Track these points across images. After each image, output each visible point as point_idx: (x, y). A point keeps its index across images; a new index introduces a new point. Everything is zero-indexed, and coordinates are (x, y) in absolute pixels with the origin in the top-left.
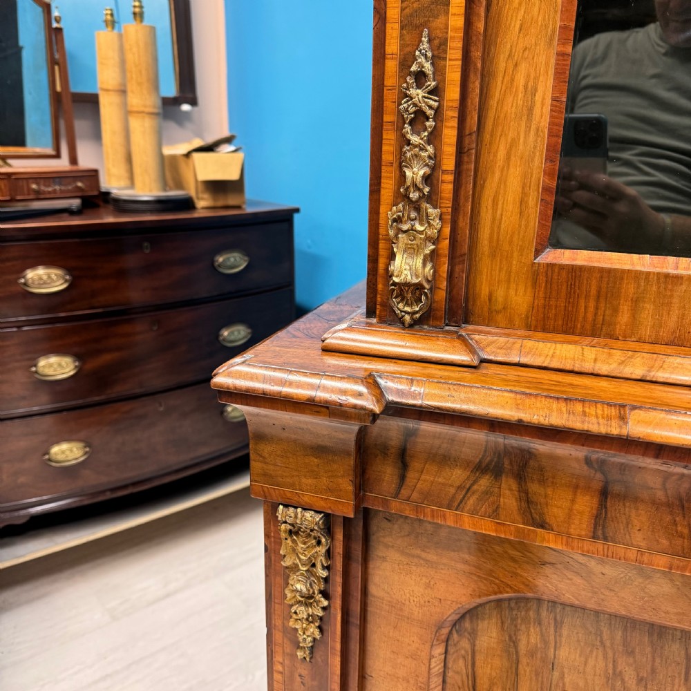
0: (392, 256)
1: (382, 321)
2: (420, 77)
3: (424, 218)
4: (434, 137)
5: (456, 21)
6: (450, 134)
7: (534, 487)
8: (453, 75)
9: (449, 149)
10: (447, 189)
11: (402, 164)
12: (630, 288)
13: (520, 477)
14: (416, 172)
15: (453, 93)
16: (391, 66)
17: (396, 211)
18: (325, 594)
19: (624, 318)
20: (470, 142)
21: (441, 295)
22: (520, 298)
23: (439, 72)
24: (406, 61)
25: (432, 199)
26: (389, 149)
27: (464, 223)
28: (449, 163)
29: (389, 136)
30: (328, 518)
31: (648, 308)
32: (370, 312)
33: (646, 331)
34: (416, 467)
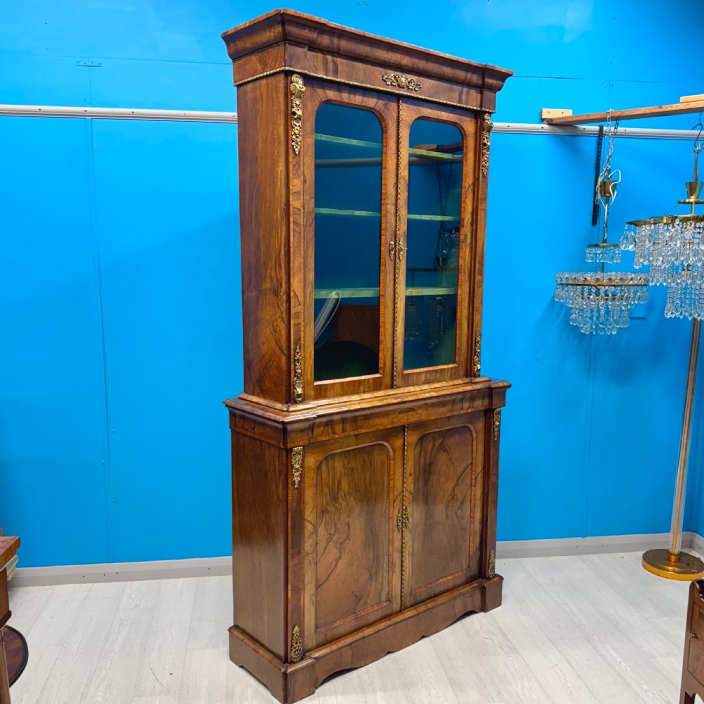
1: (293, 403)
3: (300, 380)
7: (334, 426)
8: (303, 352)
11: (295, 370)
12: (329, 387)
13: (332, 424)
17: (296, 378)
18: (301, 468)
19: (329, 393)
21: (303, 395)
22: (312, 393)
24: (295, 350)
25: (301, 376)
28: (303, 368)
29: (292, 364)
30: (303, 447)
33: (332, 394)
34: (315, 430)
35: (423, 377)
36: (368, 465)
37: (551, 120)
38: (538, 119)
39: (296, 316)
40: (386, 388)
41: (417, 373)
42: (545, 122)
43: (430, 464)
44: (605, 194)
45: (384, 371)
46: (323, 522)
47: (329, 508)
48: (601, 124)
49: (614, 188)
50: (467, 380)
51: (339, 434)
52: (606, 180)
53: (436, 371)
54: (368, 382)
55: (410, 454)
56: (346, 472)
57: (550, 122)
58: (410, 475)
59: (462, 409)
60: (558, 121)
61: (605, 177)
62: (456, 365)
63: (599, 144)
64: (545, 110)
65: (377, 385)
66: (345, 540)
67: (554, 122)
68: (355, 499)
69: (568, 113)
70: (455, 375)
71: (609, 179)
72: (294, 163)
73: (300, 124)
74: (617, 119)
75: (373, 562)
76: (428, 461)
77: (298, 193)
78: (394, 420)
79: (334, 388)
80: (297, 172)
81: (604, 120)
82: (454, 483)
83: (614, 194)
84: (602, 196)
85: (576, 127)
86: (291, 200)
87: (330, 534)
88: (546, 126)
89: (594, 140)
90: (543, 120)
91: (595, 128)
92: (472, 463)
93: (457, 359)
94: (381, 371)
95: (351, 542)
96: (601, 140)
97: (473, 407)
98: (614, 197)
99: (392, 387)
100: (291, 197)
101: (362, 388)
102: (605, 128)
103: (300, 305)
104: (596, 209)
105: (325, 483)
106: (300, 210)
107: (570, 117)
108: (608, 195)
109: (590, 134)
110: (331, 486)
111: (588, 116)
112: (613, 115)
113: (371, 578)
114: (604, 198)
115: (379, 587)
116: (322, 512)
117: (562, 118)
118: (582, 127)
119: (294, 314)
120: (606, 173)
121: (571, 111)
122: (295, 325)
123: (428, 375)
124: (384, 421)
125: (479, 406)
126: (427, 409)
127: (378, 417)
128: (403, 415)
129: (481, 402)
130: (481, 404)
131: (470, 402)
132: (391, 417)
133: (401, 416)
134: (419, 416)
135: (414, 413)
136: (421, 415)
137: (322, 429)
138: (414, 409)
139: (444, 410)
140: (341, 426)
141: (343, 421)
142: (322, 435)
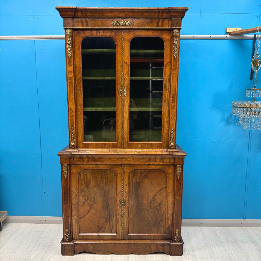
0: (71, 143)
1: (71, 149)
2: (72, 130)
3: (73, 140)
4: (74, 134)
5: (75, 126)
7: (83, 159)
11: (71, 136)
12: (90, 144)
14: (73, 137)
15: (75, 131)
17: (71, 139)
18: (67, 172)
19: (90, 146)
20: (77, 134)
21: (75, 146)
22: (82, 146)
23: (74, 130)
24: (71, 129)
25: (74, 139)
27: (77, 140)
28: (75, 136)
29: (70, 134)
30: (67, 165)
31: (91, 146)
32: (70, 148)
33: (91, 147)
34: (74, 159)
35: (140, 146)
36: (104, 177)
37: (231, 33)
38: (224, 32)
39: (71, 117)
40: (119, 148)
41: (136, 144)
42: (228, 34)
43: (139, 183)
44: (255, 65)
45: (118, 141)
46: (82, 194)
47: (85, 190)
48: (255, 33)
49: (260, 62)
50: (165, 150)
52: (256, 59)
53: (148, 144)
54: (110, 145)
55: (126, 176)
56: (93, 178)
57: (230, 34)
58: (126, 185)
59: (156, 161)
60: (234, 33)
61: (256, 58)
62: (161, 142)
63: (254, 43)
64: (228, 29)
65: (114, 146)
66: (93, 204)
67: (232, 33)
68: (97, 189)
69: (239, 29)
70: (160, 146)
71: (258, 58)
72: (69, 61)
73: (70, 47)
75: (108, 216)
76: (138, 181)
77: (71, 72)
78: (114, 161)
79: (92, 145)
80: (70, 64)
81: (255, 31)
82: (155, 194)
83: (260, 65)
85: (243, 36)
86: (68, 74)
87: (85, 200)
88: (228, 36)
89: (252, 41)
90: (227, 33)
91: (252, 36)
92: (166, 187)
93: (162, 140)
94: (117, 141)
95: (96, 205)
96: (255, 41)
97: (163, 162)
98: (259, 68)
99: (122, 148)
100: (68, 73)
101: (106, 146)
102: (257, 36)
103: (73, 113)
104: (252, 73)
105: (83, 180)
106: (72, 78)
107: (240, 31)
108: (257, 66)
109: (250, 39)
110: (85, 182)
111: (248, 29)
112: (260, 28)
113: (107, 222)
114: (255, 67)
115: (111, 227)
116: (81, 191)
117: (236, 31)
118: (246, 35)
119: (71, 116)
120: (256, 56)
121: (241, 28)
122: (71, 120)
123: (143, 145)
124: (109, 161)
125: (167, 162)
126: (133, 159)
127: (106, 158)
128: (120, 160)
129: (168, 160)
130: (168, 161)
131: (161, 160)
132: (113, 159)
133: (118, 160)
134: (129, 161)
135: (126, 160)
136: (130, 161)
137: (78, 159)
138: (126, 158)
139: (144, 160)
140: (87, 159)
141: (88, 158)
142: (78, 162)
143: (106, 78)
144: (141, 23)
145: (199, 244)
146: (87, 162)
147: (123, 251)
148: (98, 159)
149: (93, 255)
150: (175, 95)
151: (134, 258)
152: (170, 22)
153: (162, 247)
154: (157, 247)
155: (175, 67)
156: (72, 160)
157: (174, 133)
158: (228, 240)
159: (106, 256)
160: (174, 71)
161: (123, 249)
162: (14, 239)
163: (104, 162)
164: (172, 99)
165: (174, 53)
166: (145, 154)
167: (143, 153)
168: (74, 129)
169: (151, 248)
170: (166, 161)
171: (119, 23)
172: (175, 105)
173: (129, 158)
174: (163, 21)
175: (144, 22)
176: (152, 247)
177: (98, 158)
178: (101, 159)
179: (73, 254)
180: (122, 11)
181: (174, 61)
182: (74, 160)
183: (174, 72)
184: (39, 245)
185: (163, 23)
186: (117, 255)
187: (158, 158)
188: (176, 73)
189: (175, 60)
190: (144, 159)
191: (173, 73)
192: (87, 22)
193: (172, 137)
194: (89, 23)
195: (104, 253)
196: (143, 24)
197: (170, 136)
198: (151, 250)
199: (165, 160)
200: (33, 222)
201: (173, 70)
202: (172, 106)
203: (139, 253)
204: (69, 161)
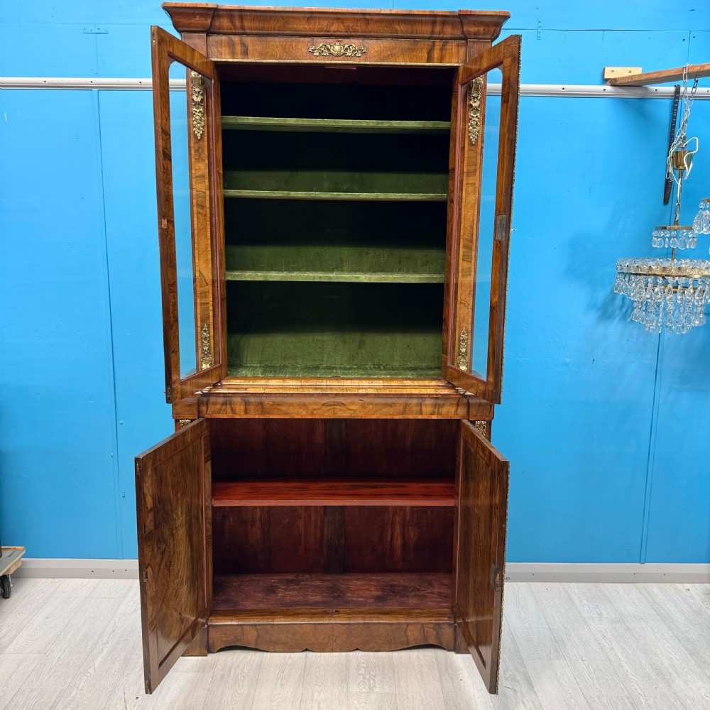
0: (202, 365)
2: (205, 331)
3: (208, 357)
4: (209, 341)
5: (211, 321)
6: (212, 341)
7: (233, 406)
8: (212, 330)
9: (212, 344)
10: (213, 351)
11: (202, 346)
13: (230, 404)
14: (206, 348)
15: (212, 334)
16: (199, 329)
17: (202, 355)
23: (209, 330)
24: (202, 328)
25: (209, 353)
26: (199, 344)
28: (212, 346)
29: (199, 341)
34: (210, 406)
37: (615, 80)
38: (599, 78)
39: (203, 295)
42: (608, 83)
44: (677, 167)
48: (677, 83)
49: (690, 159)
51: (240, 415)
52: (680, 150)
57: (614, 83)
59: (421, 413)
60: (623, 81)
61: (678, 147)
63: (675, 108)
64: (608, 70)
67: (618, 82)
69: (637, 71)
71: (683, 148)
72: (196, 148)
73: (202, 110)
74: (695, 75)
77: (202, 176)
80: (200, 155)
81: (677, 77)
83: (689, 166)
84: (674, 169)
85: (646, 88)
86: (194, 183)
88: (608, 88)
89: (668, 102)
90: (605, 81)
91: (669, 89)
96: (677, 103)
97: (439, 414)
98: (688, 171)
100: (194, 180)
102: (682, 89)
103: (207, 285)
104: (668, 185)
106: (205, 193)
107: (640, 75)
108: (681, 168)
109: (663, 97)
111: (659, 73)
112: (691, 70)
114: (677, 172)
117: (629, 77)
118: (653, 88)
119: (201, 294)
120: (680, 142)
121: (641, 68)
122: (201, 304)
124: (301, 411)
125: (450, 413)
126: (363, 406)
127: (292, 404)
128: (328, 408)
129: (453, 410)
130: (453, 413)
131: (435, 408)
132: (311, 407)
133: (324, 409)
134: (352, 412)
135: (344, 408)
136: (355, 411)
137: (219, 407)
138: (344, 404)
139: (391, 410)
140: (243, 407)
141: (246, 403)
142: (218, 413)
143: (294, 194)
144: (386, 51)
145: (527, 624)
146: (242, 413)
147: (335, 644)
148: (272, 405)
149: (258, 654)
150: (472, 242)
151: (363, 661)
152: (462, 50)
153: (434, 632)
154: (422, 631)
155: (472, 168)
156: (204, 408)
157: (467, 339)
158: (600, 615)
159: (290, 657)
160: (471, 178)
161: (334, 638)
162: (47, 618)
163: (287, 414)
164: (464, 252)
165: (469, 132)
166: (394, 392)
167: (387, 392)
168: (209, 327)
169: (406, 636)
170: (448, 411)
171: (328, 49)
172: (470, 268)
173: (353, 404)
174: (444, 45)
175: (393, 49)
176: (409, 633)
177: (271, 403)
178: (279, 405)
179: (206, 652)
180: (338, 19)
181: (470, 152)
182: (209, 409)
183: (471, 182)
184: (114, 631)
185: (444, 52)
186: (319, 654)
187: (426, 405)
188: (474, 184)
189: (472, 150)
190: (390, 405)
191: (467, 184)
192: (243, 44)
193: (463, 350)
194: (250, 48)
195: (286, 649)
196: (391, 54)
197: (457, 349)
198: (408, 641)
199: (444, 410)
200: (92, 574)
201: (468, 176)
202: (463, 269)
203: (375, 647)
204: (196, 412)
